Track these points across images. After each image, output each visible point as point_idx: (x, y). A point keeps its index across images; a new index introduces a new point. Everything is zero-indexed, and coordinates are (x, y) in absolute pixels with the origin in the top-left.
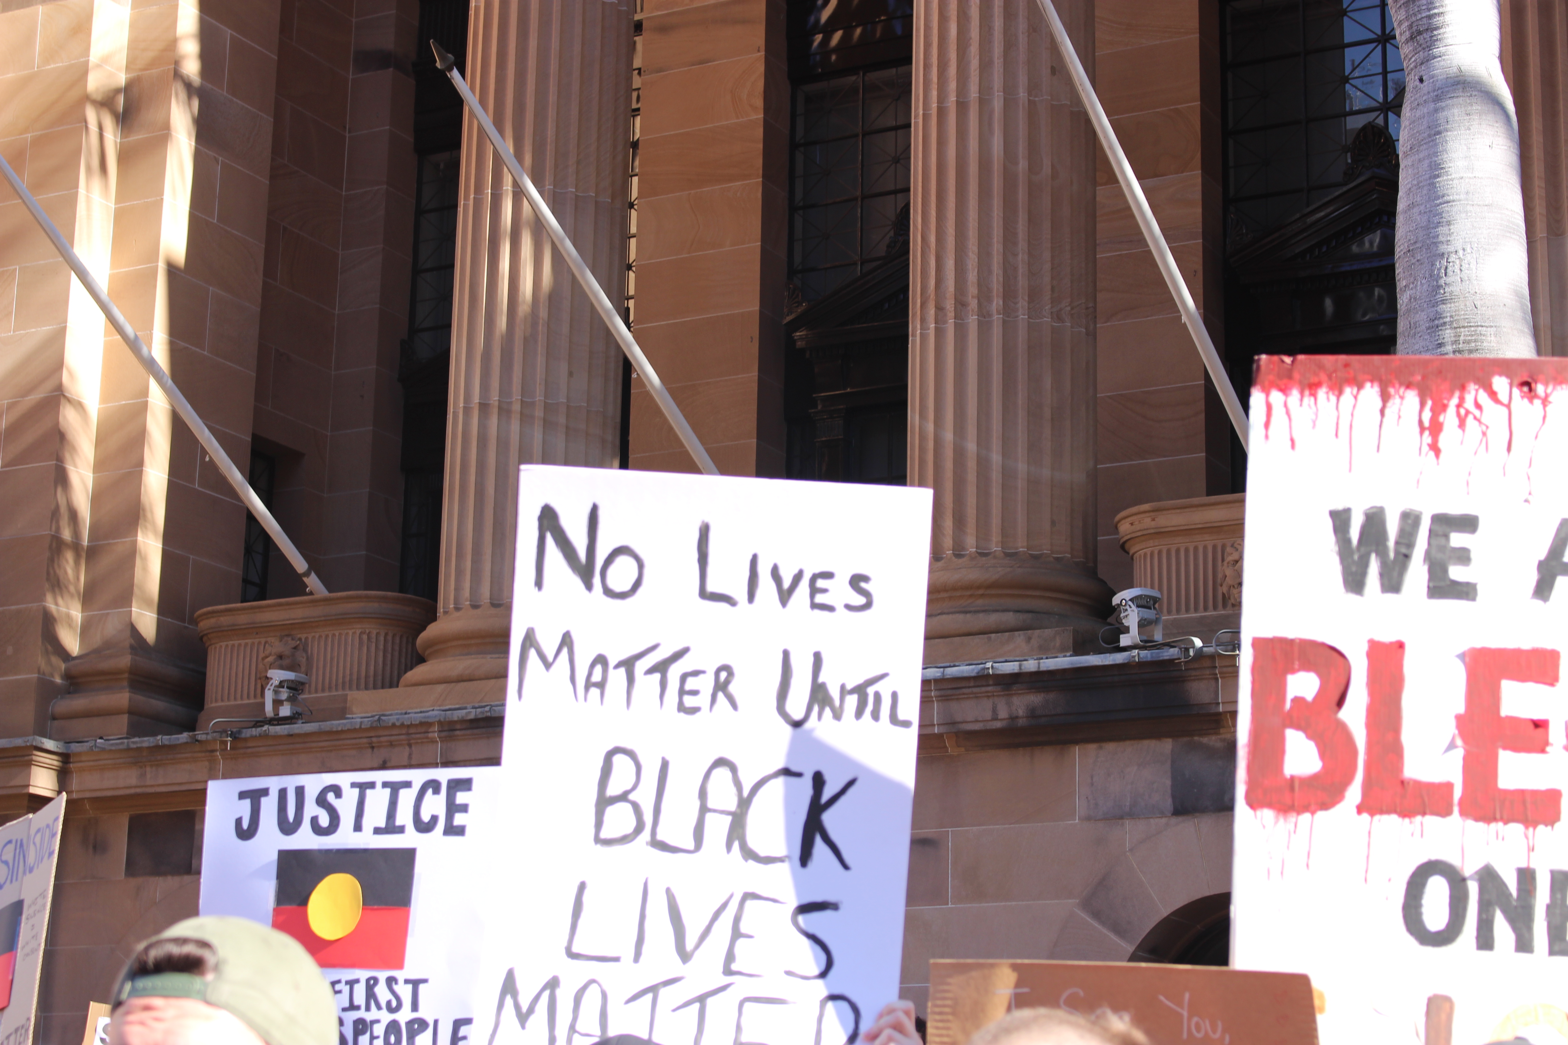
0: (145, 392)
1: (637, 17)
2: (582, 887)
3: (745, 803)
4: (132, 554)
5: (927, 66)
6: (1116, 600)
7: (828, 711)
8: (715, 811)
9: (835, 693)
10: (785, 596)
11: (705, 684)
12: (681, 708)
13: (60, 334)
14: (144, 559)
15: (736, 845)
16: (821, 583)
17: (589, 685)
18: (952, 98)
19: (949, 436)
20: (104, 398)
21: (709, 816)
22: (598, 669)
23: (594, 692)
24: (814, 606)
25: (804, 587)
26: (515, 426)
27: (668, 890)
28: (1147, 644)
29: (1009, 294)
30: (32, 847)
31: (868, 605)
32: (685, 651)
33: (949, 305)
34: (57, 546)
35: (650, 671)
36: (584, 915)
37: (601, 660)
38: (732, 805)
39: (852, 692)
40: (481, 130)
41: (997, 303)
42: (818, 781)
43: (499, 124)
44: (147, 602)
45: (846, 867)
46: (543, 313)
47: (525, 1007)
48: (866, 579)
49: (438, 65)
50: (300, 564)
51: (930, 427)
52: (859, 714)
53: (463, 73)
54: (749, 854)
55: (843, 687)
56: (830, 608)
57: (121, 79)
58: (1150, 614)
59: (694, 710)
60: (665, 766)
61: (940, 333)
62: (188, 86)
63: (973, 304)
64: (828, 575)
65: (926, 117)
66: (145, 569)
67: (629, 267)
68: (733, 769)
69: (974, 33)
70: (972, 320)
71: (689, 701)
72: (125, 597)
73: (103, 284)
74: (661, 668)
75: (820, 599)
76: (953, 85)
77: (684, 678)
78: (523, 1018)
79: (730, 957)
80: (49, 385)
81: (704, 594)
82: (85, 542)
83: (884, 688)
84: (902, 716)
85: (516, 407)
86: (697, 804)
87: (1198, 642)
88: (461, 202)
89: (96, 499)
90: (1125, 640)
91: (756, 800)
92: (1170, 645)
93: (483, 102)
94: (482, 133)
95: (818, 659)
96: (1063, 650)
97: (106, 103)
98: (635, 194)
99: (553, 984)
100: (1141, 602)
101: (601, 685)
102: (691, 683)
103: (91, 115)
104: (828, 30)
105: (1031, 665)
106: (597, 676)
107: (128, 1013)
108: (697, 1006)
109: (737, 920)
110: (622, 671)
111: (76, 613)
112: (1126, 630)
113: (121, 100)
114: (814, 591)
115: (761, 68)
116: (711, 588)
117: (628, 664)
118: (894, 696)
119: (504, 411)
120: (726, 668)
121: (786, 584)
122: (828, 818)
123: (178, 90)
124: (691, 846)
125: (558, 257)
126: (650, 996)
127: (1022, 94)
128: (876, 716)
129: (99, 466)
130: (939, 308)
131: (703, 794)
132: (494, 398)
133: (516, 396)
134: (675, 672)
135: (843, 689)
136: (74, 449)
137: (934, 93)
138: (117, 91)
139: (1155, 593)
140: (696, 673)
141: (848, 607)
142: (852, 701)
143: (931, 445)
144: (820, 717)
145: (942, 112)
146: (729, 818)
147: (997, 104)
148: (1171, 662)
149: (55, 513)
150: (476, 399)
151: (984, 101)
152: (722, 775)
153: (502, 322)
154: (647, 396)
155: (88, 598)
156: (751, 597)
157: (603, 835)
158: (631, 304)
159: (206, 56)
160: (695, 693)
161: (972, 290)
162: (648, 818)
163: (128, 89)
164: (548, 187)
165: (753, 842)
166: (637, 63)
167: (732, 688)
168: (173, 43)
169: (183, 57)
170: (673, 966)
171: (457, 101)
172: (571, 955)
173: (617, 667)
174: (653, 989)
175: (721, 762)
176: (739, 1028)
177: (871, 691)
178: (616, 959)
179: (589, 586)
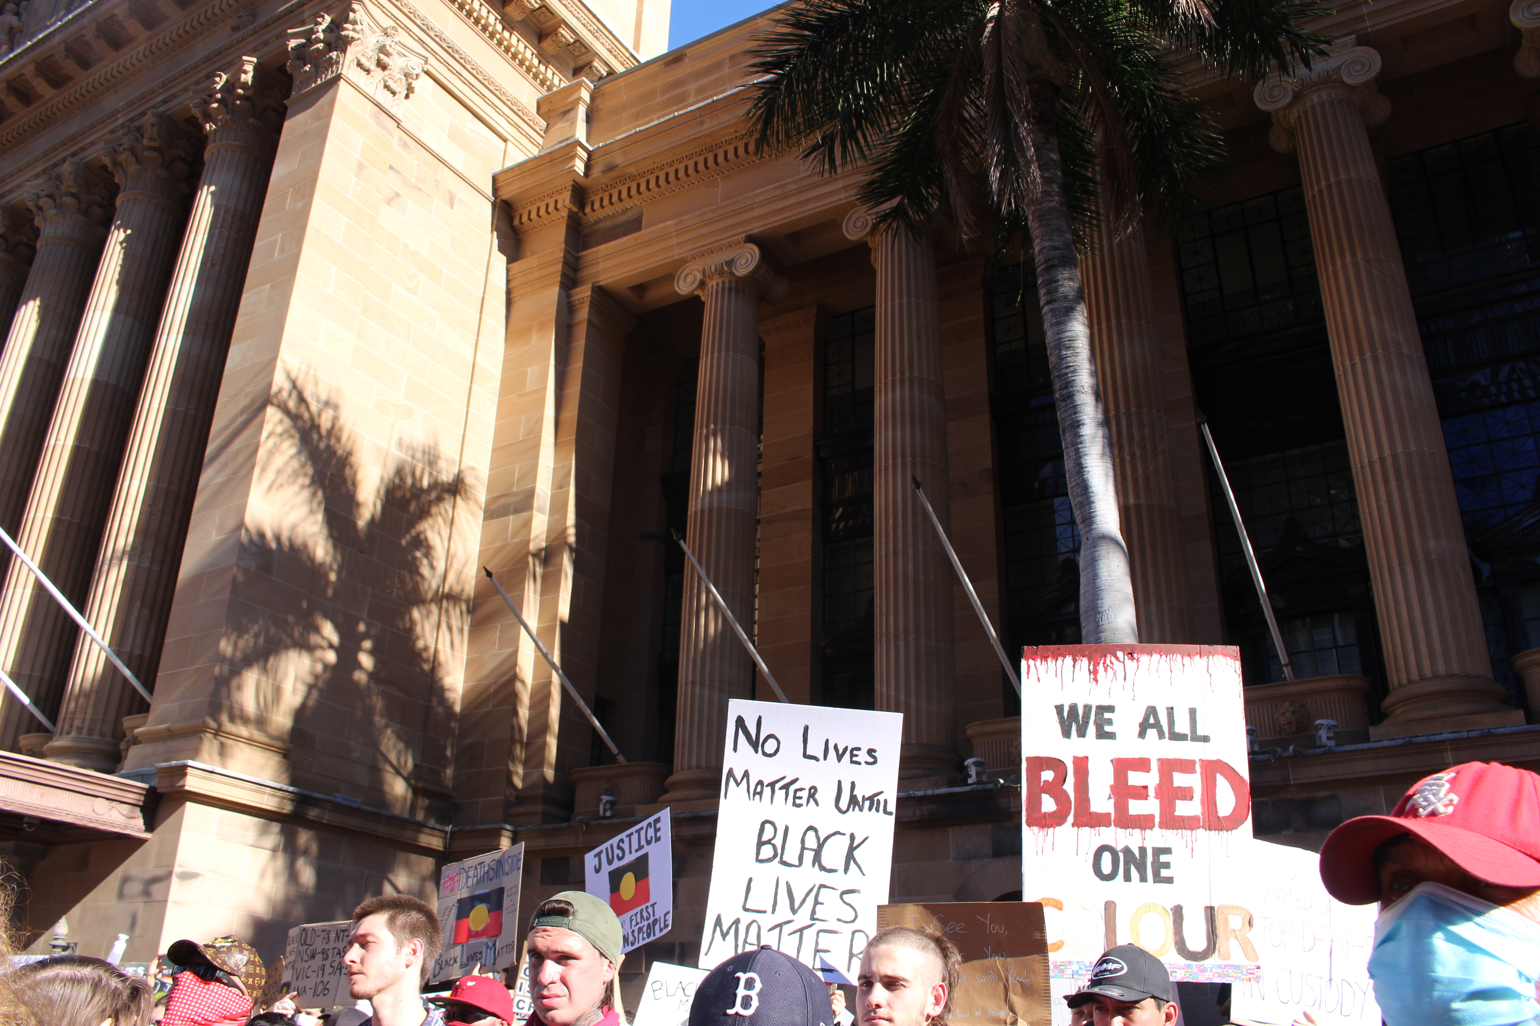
0: (550, 676)
1: (758, 517)
2: (750, 880)
3: (821, 846)
4: (544, 746)
5: (880, 536)
6: (966, 763)
7: (857, 808)
8: (808, 849)
9: (860, 799)
10: (840, 757)
11: (805, 794)
12: (795, 804)
13: (515, 653)
14: (549, 747)
15: (817, 864)
16: (855, 752)
17: (755, 793)
18: (891, 549)
19: (892, 693)
20: (534, 679)
21: (805, 851)
22: (759, 787)
23: (757, 797)
24: (852, 762)
25: (848, 754)
26: (707, 691)
27: (787, 882)
28: (979, 782)
29: (917, 632)
30: (507, 865)
31: (875, 762)
32: (797, 780)
33: (892, 637)
34: (513, 741)
35: (781, 788)
36: (751, 892)
37: (760, 783)
38: (815, 846)
39: (867, 799)
40: (692, 565)
41: (912, 636)
42: (852, 837)
43: (700, 562)
44: (550, 765)
45: (864, 875)
46: (719, 642)
47: (725, 931)
48: (875, 751)
49: (675, 538)
50: (614, 750)
51: (885, 690)
52: (870, 809)
53: (685, 542)
54: (822, 868)
55: (863, 797)
56: (859, 763)
57: (544, 545)
58: (980, 769)
59: (800, 805)
60: (787, 829)
61: (888, 649)
62: (570, 547)
63: (902, 636)
64: (859, 749)
65: (880, 558)
66: (550, 751)
67: (755, 623)
68: (816, 831)
69: (900, 522)
70: (902, 644)
71: (798, 801)
72: (541, 763)
73: (534, 631)
74: (786, 787)
75: (854, 759)
76: (891, 544)
77: (796, 791)
78: (724, 936)
79: (813, 912)
80: (511, 673)
81: (805, 756)
82: (525, 740)
83: (881, 798)
84: (889, 810)
85: (707, 682)
86: (799, 846)
87: (1002, 781)
88: (684, 596)
89: (530, 722)
90: (970, 781)
91: (826, 845)
92: (990, 783)
93: (693, 553)
94: (693, 566)
95: (853, 785)
96: (943, 786)
97: (536, 555)
98: (757, 591)
99: (737, 922)
100: (976, 764)
101: (760, 794)
102: (799, 794)
103: (530, 559)
104: (838, 521)
105: (929, 792)
106: (759, 789)
107: (537, 932)
108: (799, 933)
109: (817, 896)
110: (769, 788)
111: (520, 770)
112: (970, 776)
113: (543, 553)
114: (852, 755)
115: (810, 538)
116: (808, 753)
117: (772, 785)
118: (886, 801)
119: (702, 684)
120: (814, 788)
121: (840, 752)
122: (856, 853)
123: (567, 548)
124: (797, 863)
125: (725, 619)
126: (778, 929)
127: (921, 548)
128: (877, 810)
129: (531, 707)
130: (888, 639)
131: (803, 841)
132: (698, 678)
133: (707, 678)
134: (792, 789)
135: (864, 798)
136: (521, 701)
137: (884, 548)
138: (541, 550)
139: (982, 760)
140: (801, 789)
141: (867, 763)
142: (867, 803)
143: (885, 697)
144: (853, 810)
145: (887, 555)
146: (814, 853)
147: (910, 552)
148: (990, 790)
149: (513, 727)
150: (690, 679)
151: (905, 550)
152: (811, 834)
153: (701, 645)
154: (763, 677)
155: (525, 764)
156: (825, 758)
157: (760, 857)
158: (756, 638)
159: (578, 535)
160: (800, 798)
161: (901, 630)
162: (779, 851)
163: (546, 549)
164: (721, 589)
165: (824, 862)
166: (758, 536)
167: (816, 796)
168: (565, 529)
169: (569, 535)
170: (789, 916)
171: (682, 553)
172: (745, 909)
173: (767, 786)
174: (780, 926)
175: (811, 828)
176: (817, 943)
177: (875, 799)
178: (765, 912)
179: (756, 752)
